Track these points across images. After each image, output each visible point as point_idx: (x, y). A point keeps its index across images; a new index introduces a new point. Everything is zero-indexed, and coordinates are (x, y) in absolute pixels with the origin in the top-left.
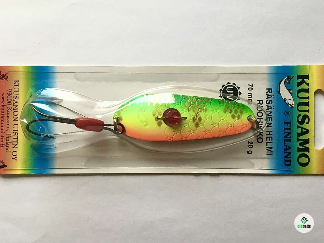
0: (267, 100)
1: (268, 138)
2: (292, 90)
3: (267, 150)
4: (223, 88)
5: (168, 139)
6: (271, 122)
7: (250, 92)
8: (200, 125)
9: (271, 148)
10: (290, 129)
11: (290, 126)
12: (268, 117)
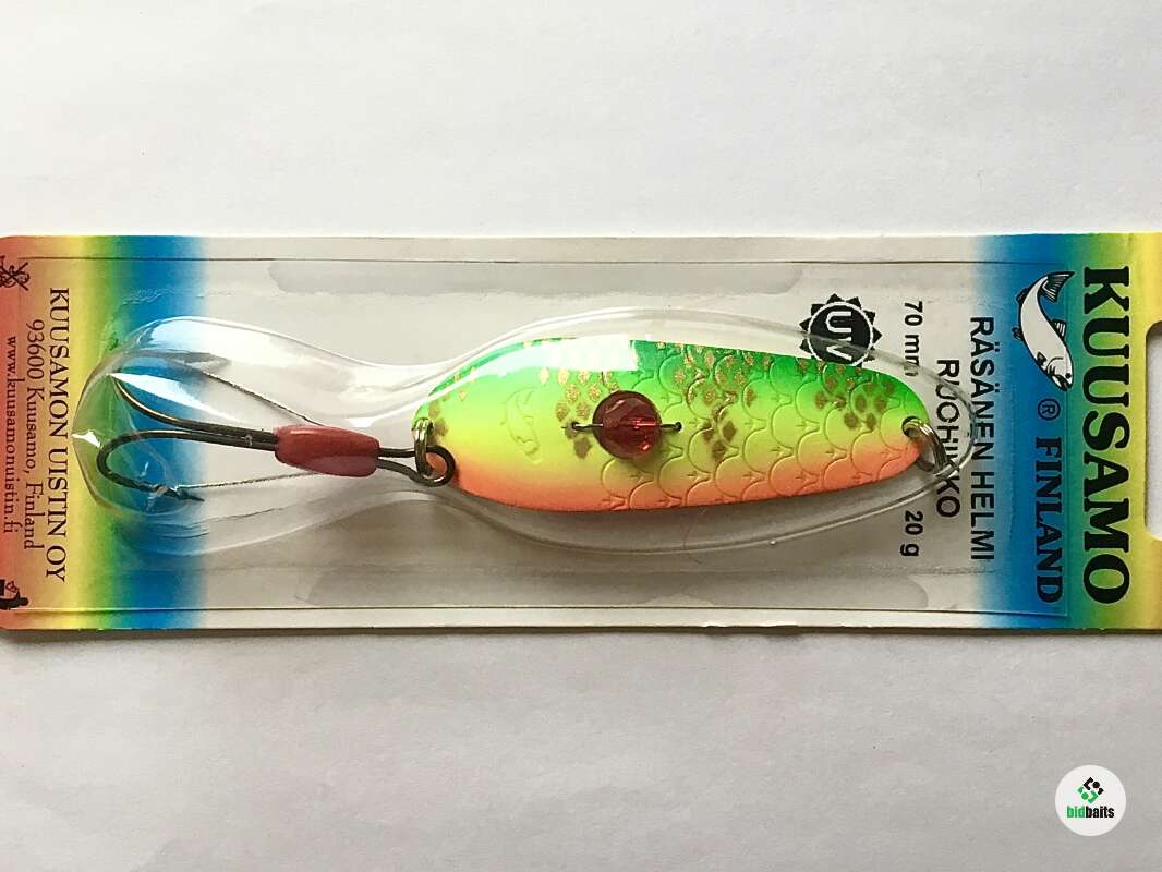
0: (976, 361)
1: (978, 501)
2: (1063, 323)
3: (974, 541)
4: (814, 317)
5: (613, 504)
6: (987, 439)
7: (913, 330)
8: (732, 450)
9: (991, 534)
10: (1058, 466)
11: (1059, 455)
12: (978, 420)
